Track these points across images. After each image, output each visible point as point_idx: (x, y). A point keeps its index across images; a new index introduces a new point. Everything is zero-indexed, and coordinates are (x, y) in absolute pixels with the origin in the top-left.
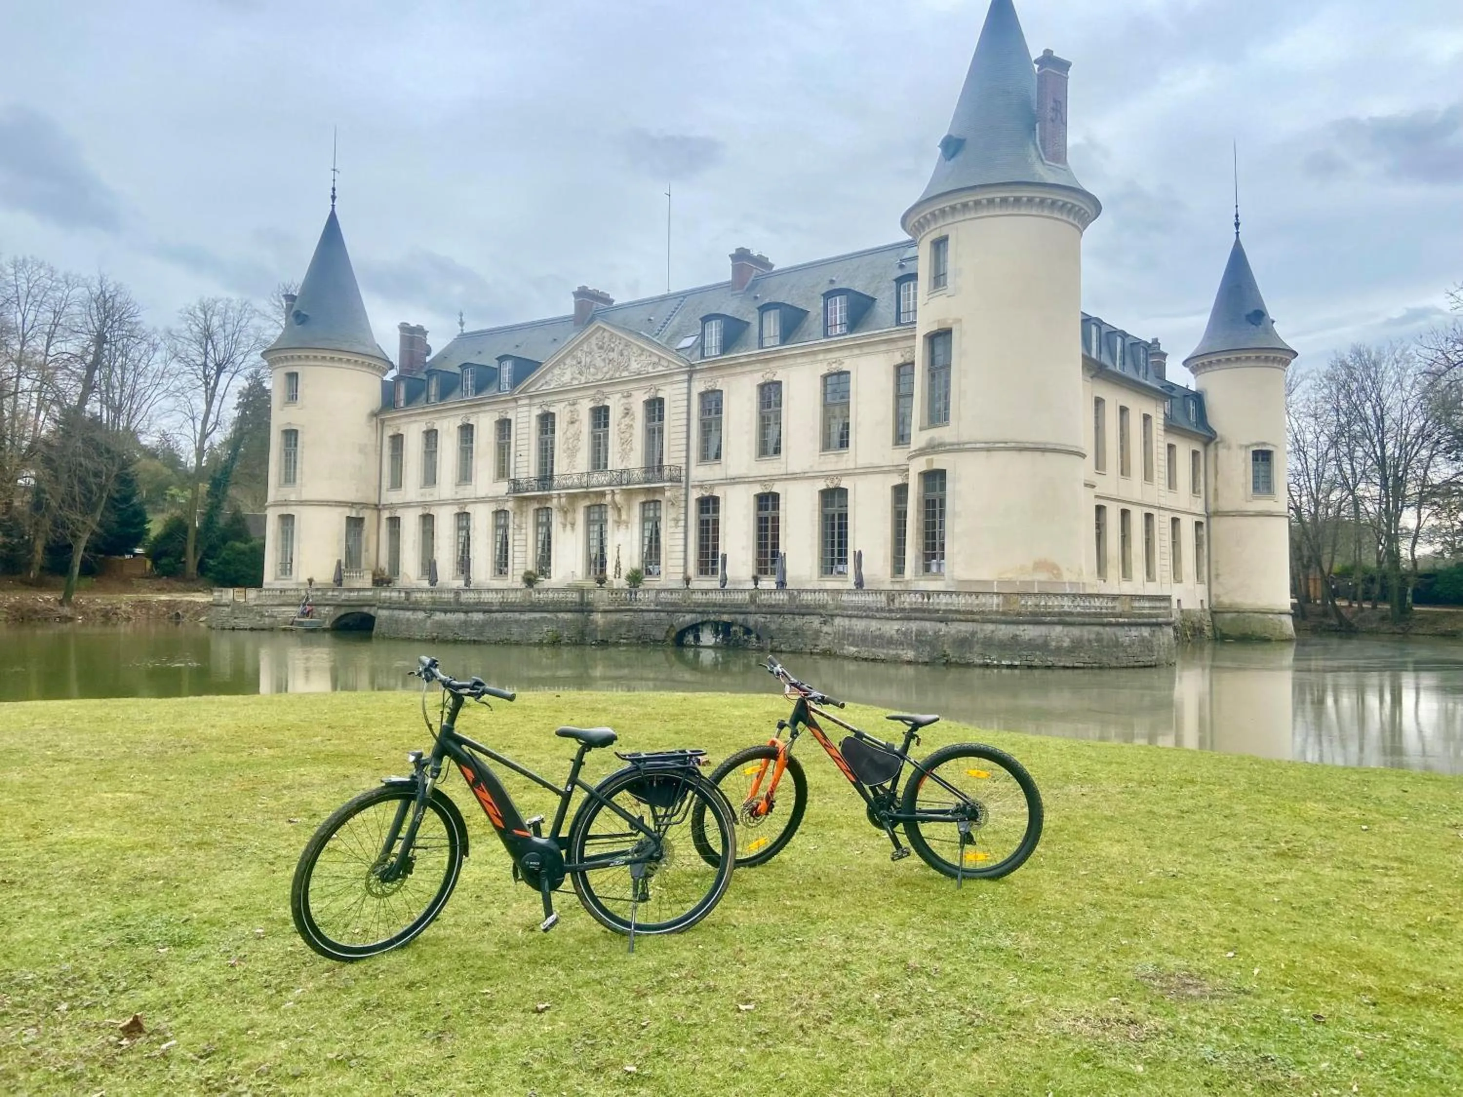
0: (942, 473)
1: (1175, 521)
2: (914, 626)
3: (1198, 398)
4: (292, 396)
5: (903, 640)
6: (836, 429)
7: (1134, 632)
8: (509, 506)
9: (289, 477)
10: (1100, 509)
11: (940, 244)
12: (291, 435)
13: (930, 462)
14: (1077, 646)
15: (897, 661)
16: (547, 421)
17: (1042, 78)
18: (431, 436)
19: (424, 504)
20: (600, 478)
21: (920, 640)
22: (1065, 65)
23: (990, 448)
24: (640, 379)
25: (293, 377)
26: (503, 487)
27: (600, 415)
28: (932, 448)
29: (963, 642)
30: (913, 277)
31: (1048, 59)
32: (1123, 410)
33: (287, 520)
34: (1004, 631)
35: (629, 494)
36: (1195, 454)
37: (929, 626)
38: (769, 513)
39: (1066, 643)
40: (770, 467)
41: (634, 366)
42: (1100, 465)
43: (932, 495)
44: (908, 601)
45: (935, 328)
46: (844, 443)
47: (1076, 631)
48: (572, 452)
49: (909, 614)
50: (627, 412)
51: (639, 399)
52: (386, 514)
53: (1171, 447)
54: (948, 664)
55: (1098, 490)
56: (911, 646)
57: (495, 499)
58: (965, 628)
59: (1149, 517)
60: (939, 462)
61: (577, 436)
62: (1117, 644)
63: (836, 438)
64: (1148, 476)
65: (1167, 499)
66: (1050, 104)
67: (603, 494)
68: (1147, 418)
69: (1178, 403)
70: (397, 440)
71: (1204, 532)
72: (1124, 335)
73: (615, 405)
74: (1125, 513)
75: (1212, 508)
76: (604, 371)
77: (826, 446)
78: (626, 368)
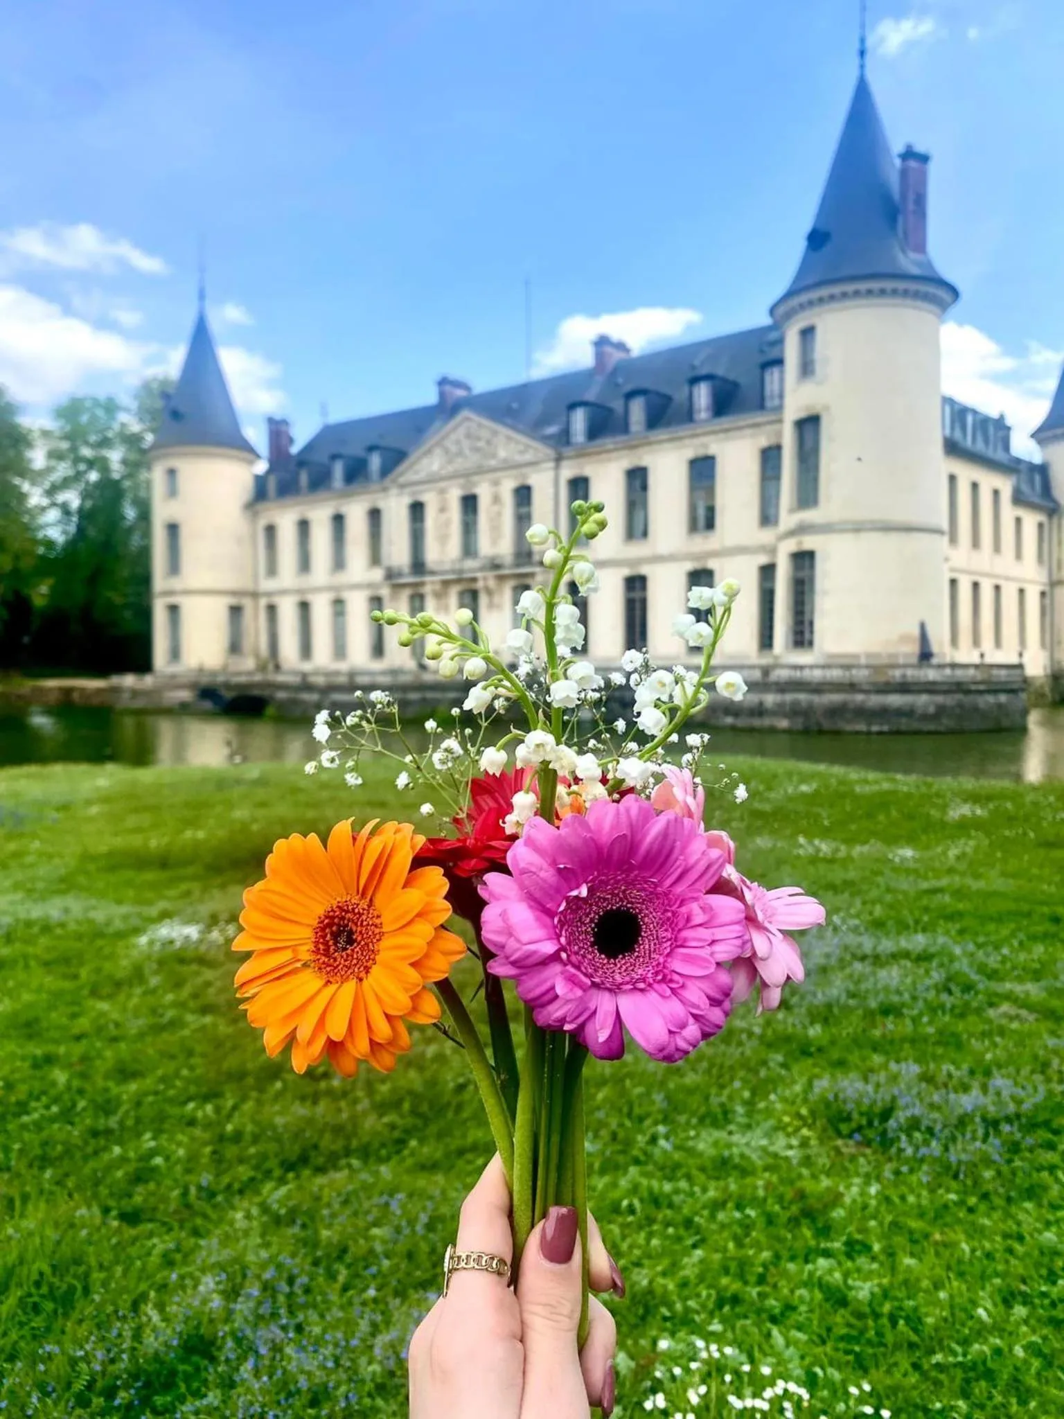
0: (810, 555)
1: (1021, 591)
2: (789, 697)
3: (1042, 470)
4: (173, 492)
5: (779, 711)
6: (701, 512)
7: (991, 699)
8: (385, 592)
9: (174, 567)
10: (953, 582)
11: (807, 333)
12: (173, 529)
13: (800, 543)
14: (941, 711)
15: (773, 730)
16: (417, 510)
17: (904, 173)
18: (304, 526)
19: (299, 591)
20: (470, 564)
21: (794, 711)
22: (924, 159)
23: (858, 528)
24: (508, 466)
25: (172, 473)
26: (377, 574)
27: (470, 503)
28: (802, 529)
29: (835, 712)
30: (779, 362)
31: (909, 154)
32: (975, 486)
33: (174, 609)
34: (875, 700)
35: (501, 578)
36: (1041, 526)
37: (802, 697)
38: (637, 595)
39: (932, 710)
40: (637, 550)
41: (502, 453)
42: (953, 539)
43: (801, 574)
44: (782, 674)
45: (802, 414)
46: (710, 524)
47: (940, 699)
48: (443, 539)
49: (782, 687)
50: (496, 499)
51: (508, 486)
52: (263, 602)
53: (1018, 521)
54: (821, 732)
55: (951, 564)
56: (785, 715)
57: (370, 586)
58: (836, 698)
59: (997, 588)
60: (809, 543)
61: (447, 523)
62: (976, 709)
63: (701, 521)
64: (997, 548)
65: (1014, 569)
66: (911, 197)
67: (474, 580)
68: (996, 493)
69: (1024, 477)
70: (271, 530)
71: (1047, 601)
72: (975, 412)
73: (484, 492)
74: (976, 585)
75: (1055, 577)
76: (472, 460)
77: (693, 527)
78: (494, 456)
